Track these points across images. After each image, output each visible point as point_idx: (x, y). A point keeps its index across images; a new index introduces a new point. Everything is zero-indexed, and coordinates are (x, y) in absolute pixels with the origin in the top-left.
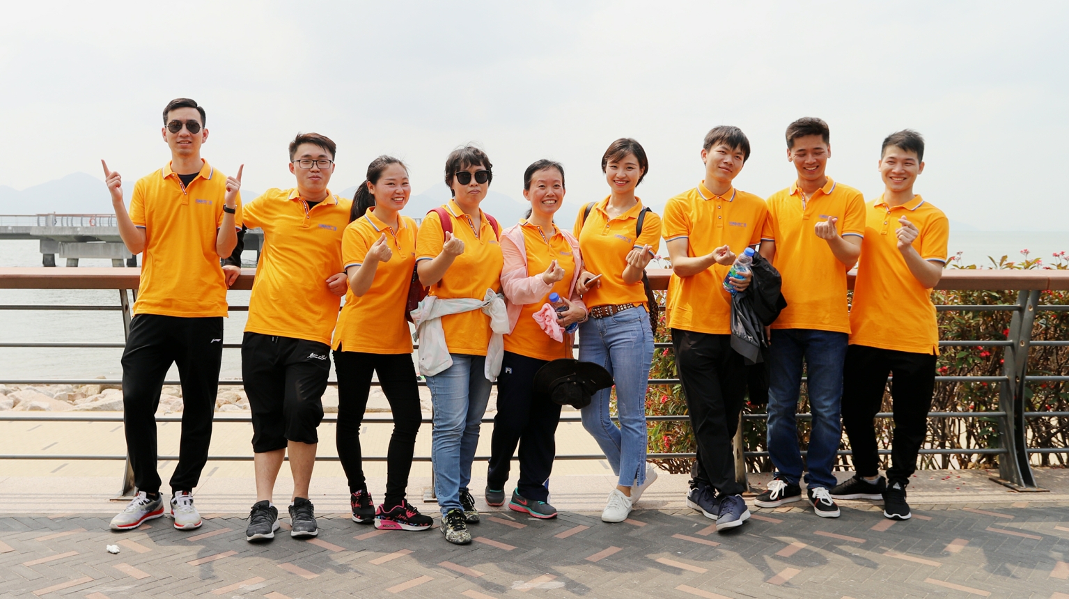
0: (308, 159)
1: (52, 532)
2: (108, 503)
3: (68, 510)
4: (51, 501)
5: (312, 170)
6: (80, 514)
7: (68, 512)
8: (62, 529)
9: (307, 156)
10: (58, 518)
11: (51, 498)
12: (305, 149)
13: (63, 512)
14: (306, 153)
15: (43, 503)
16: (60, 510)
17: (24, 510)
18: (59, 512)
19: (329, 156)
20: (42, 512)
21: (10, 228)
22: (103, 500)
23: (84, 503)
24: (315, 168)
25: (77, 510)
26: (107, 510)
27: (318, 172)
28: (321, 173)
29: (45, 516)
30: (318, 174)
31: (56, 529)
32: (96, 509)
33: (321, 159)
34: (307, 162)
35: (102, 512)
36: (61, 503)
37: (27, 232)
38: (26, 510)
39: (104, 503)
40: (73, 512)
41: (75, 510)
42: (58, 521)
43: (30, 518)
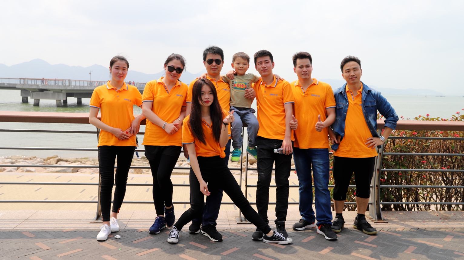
1: (66, 239)
2: (90, 224)
3: (71, 227)
4: (62, 223)
6: (77, 229)
7: (72, 228)
8: (71, 237)
10: (68, 232)
11: (61, 221)
13: (69, 228)
15: (58, 224)
16: (67, 227)
17: (50, 227)
18: (67, 228)
20: (59, 228)
21: (6, 84)
22: (87, 222)
23: (78, 224)
25: (76, 227)
26: (90, 227)
29: (61, 230)
31: (69, 237)
32: (85, 226)
35: (88, 228)
36: (67, 224)
37: (15, 86)
38: (51, 227)
39: (88, 224)
40: (74, 228)
41: (74, 227)
42: (68, 233)
43: (54, 231)
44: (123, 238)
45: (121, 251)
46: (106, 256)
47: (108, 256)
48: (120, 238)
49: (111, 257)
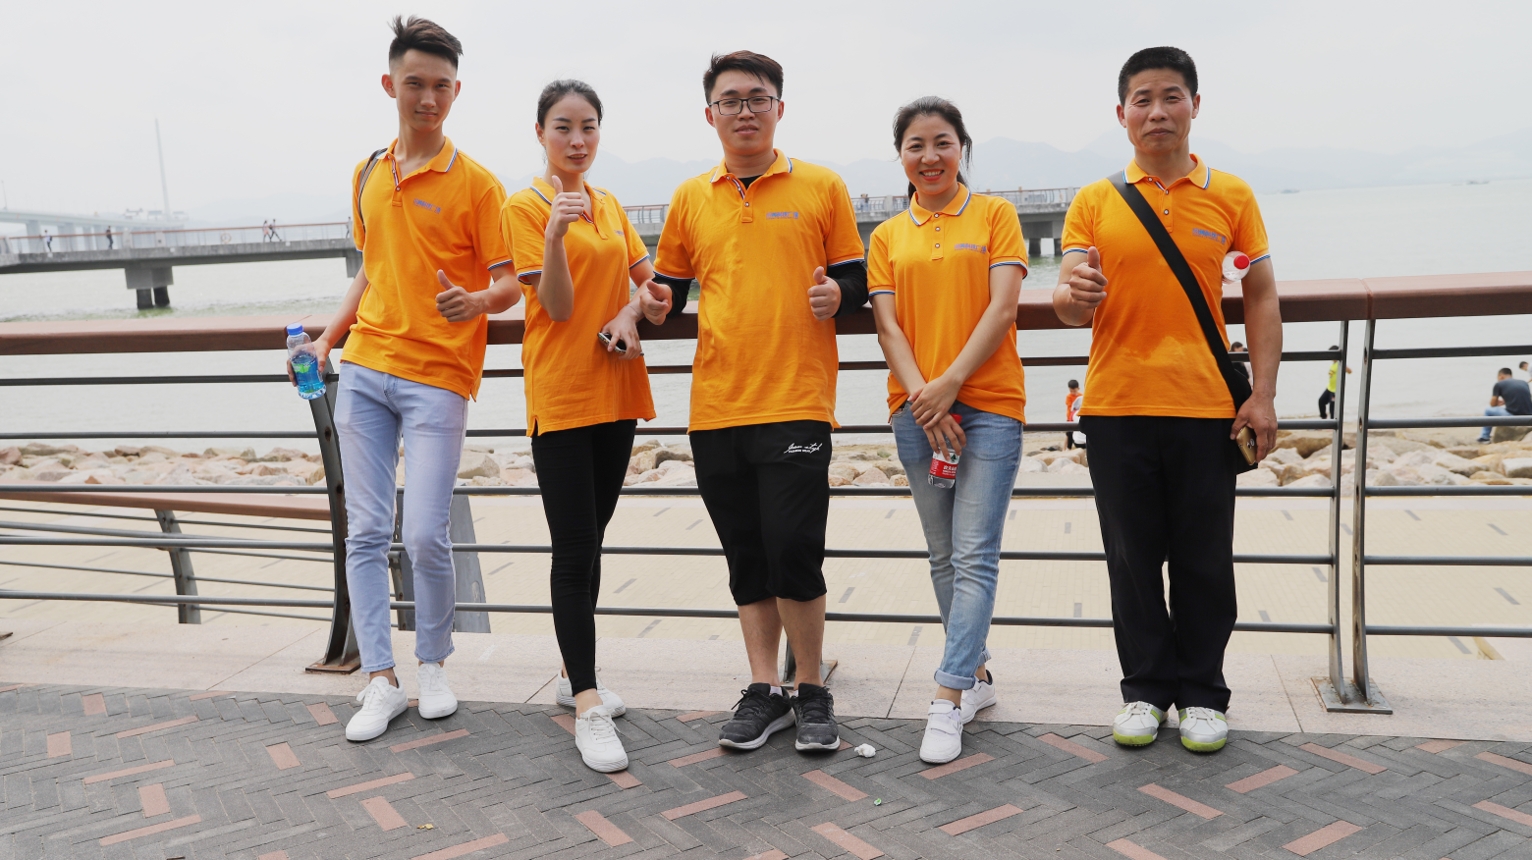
0: (733, 98)
5: (740, 116)
9: (730, 93)
12: (728, 81)
14: (728, 87)
19: (771, 90)
24: (746, 112)
27: (751, 118)
28: (756, 120)
30: (752, 123)
33: (755, 96)
34: (731, 103)
43: (651, 719)
44: (885, 754)
45: (884, 810)
46: (831, 830)
47: (838, 829)
48: (873, 757)
49: (846, 833)
